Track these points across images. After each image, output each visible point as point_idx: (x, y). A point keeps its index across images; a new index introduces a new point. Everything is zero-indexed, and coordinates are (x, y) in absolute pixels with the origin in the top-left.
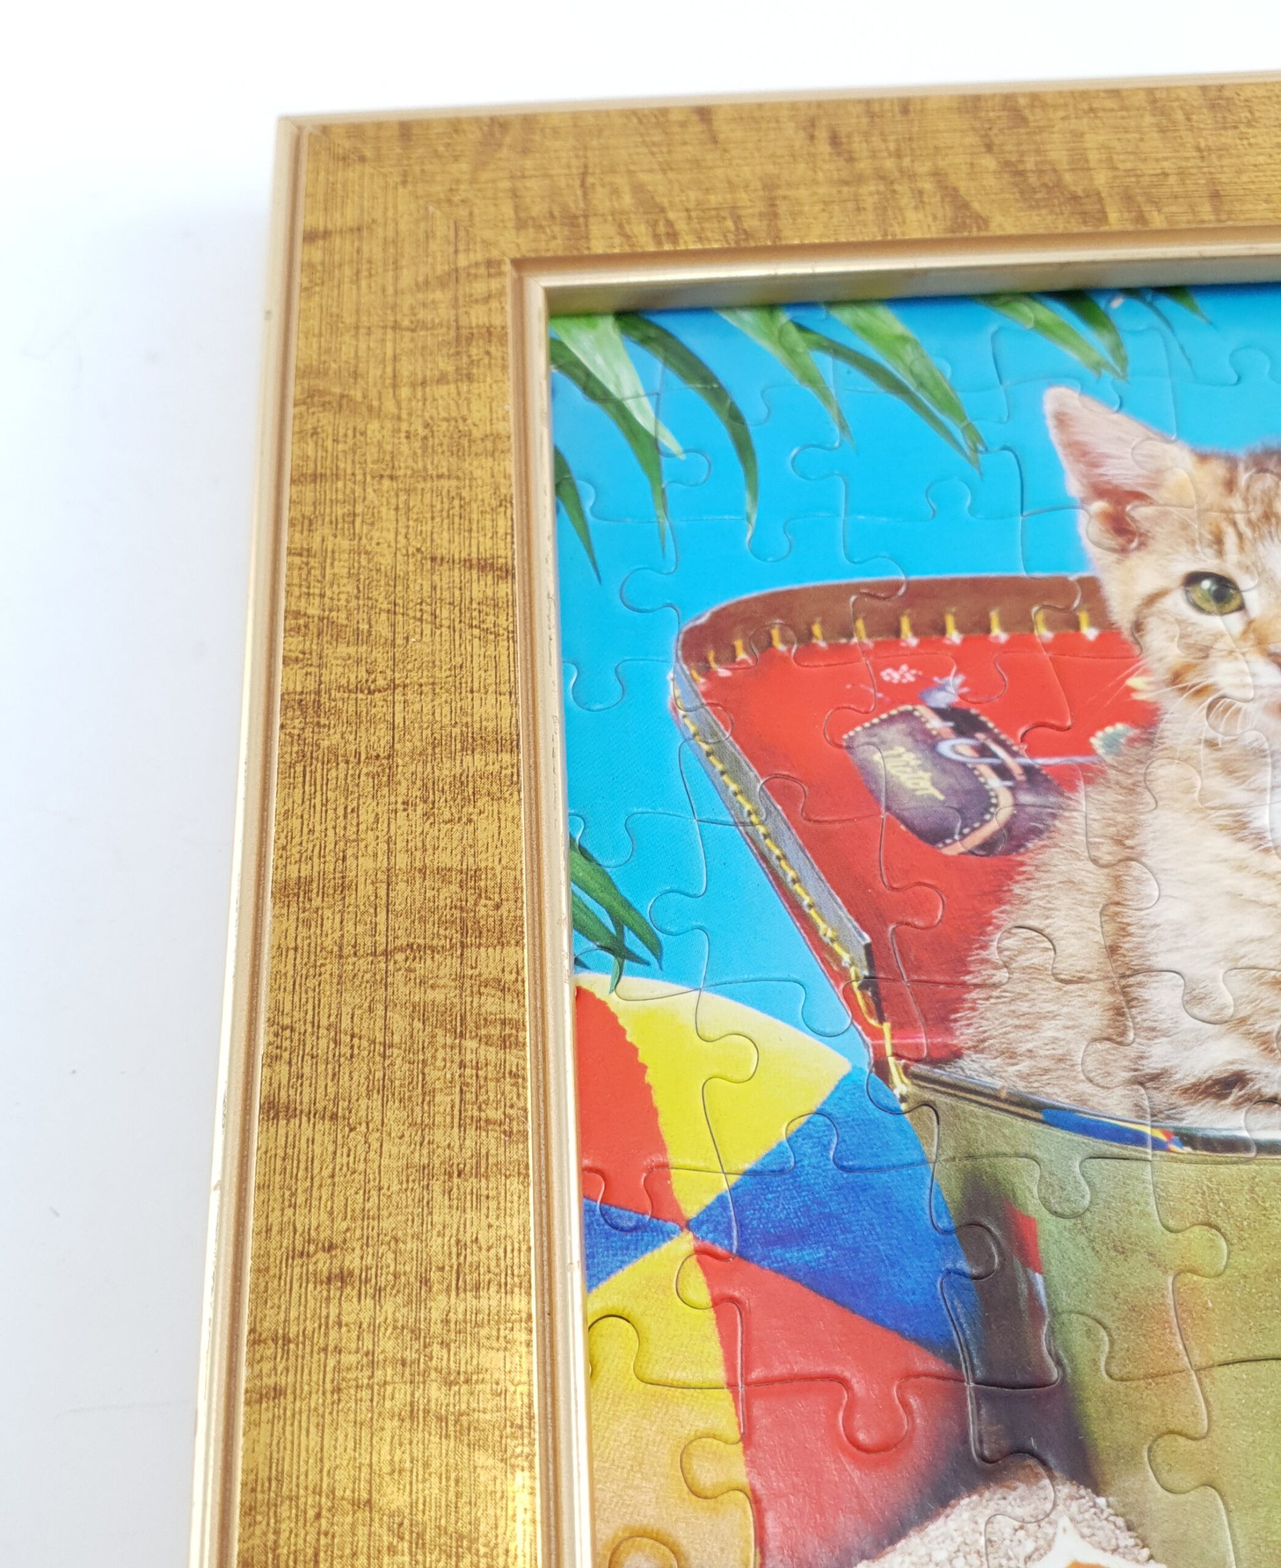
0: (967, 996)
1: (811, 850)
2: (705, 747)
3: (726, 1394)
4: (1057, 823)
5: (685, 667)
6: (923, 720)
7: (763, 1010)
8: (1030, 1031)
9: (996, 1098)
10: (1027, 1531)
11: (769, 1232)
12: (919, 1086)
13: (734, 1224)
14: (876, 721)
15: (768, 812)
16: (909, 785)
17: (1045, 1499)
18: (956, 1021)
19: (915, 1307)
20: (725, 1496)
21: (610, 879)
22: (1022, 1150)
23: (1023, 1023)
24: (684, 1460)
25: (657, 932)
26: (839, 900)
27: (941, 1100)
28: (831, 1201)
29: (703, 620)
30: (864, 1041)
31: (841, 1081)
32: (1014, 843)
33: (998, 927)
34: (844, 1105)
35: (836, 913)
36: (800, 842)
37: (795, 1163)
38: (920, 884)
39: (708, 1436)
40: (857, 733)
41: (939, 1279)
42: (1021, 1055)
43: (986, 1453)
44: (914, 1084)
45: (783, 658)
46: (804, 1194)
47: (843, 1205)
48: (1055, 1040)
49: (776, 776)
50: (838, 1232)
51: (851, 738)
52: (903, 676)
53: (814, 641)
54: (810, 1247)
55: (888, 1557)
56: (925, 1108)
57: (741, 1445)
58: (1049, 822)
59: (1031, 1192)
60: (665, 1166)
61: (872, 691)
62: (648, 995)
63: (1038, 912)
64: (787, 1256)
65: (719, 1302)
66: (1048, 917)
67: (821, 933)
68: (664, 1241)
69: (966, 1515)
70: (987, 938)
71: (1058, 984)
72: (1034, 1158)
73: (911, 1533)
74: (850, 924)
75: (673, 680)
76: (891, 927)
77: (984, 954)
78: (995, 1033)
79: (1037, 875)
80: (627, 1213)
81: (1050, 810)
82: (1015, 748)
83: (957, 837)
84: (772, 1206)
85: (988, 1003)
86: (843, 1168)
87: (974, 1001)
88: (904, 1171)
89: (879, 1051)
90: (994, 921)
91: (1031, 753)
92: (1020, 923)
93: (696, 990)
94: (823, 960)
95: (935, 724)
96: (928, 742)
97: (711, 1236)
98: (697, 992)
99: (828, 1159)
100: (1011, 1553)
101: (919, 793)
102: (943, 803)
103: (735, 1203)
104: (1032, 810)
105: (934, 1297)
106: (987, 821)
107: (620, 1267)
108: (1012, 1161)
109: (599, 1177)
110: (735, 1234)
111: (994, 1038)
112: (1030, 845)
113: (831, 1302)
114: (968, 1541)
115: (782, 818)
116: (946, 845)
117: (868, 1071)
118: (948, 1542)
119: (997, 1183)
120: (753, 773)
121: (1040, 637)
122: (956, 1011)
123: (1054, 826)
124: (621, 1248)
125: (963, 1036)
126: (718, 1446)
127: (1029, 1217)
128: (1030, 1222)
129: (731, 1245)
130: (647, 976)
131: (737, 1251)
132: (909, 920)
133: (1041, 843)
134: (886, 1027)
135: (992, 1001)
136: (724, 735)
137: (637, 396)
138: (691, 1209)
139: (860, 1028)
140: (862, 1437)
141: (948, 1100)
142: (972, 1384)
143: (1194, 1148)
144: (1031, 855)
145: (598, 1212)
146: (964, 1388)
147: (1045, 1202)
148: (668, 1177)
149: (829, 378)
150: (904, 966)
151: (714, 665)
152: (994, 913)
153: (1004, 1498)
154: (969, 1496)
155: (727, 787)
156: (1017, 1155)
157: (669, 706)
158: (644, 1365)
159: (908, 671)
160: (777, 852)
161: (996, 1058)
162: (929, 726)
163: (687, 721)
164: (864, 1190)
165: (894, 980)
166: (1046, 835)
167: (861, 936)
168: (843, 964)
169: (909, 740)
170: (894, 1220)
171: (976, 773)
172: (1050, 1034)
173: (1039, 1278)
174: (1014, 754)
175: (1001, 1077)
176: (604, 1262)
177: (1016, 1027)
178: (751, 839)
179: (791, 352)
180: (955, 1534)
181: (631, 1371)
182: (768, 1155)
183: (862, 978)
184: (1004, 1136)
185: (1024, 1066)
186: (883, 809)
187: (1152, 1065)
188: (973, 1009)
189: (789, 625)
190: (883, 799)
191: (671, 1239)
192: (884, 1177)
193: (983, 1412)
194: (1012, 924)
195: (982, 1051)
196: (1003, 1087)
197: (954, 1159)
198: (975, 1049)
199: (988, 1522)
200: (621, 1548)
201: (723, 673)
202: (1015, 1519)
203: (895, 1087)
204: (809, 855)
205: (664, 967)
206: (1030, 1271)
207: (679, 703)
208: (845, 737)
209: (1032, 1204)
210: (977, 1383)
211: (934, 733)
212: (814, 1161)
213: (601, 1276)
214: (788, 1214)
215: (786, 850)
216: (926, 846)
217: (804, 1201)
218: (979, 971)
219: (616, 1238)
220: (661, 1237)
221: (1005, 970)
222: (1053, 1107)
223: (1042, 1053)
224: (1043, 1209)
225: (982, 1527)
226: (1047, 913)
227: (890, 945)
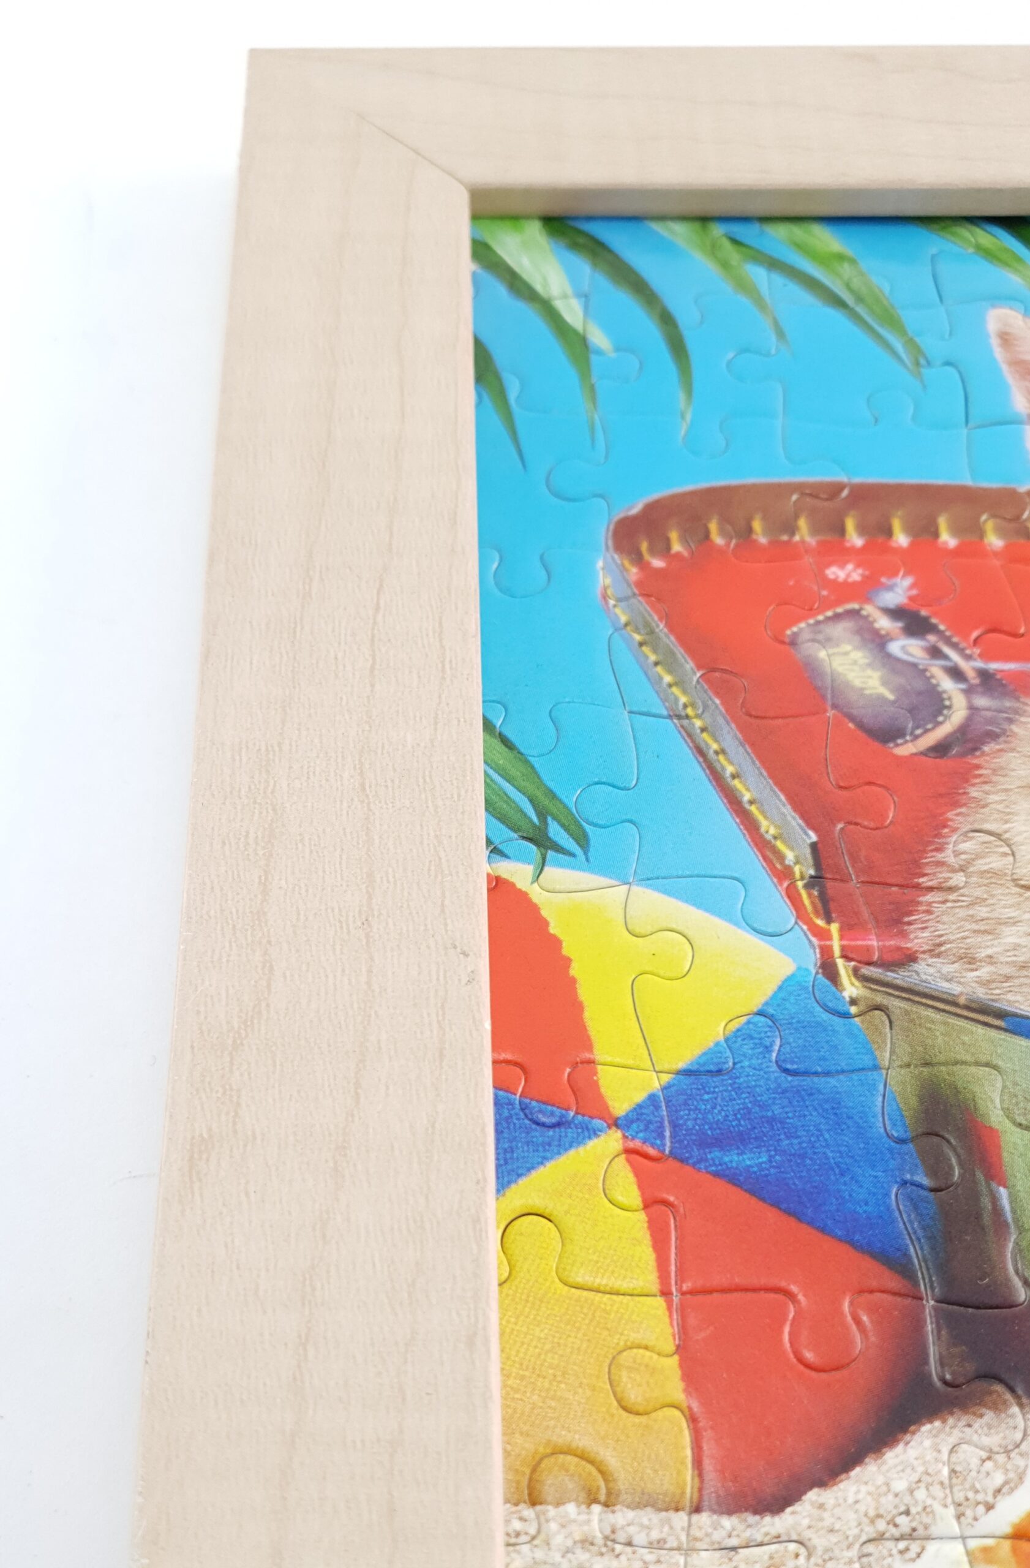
0: (921, 899)
1: (752, 745)
2: (638, 637)
3: (660, 1302)
4: (1014, 728)
5: (616, 557)
6: (871, 619)
7: (699, 905)
8: (990, 937)
9: (955, 1004)
10: (996, 1462)
11: (705, 1134)
12: (870, 989)
13: (666, 1123)
14: (820, 618)
15: (706, 707)
16: (857, 683)
17: (1015, 1428)
18: (910, 923)
19: (868, 1218)
20: (660, 1413)
21: (532, 767)
22: (984, 1058)
23: (982, 928)
24: (613, 1371)
25: (584, 824)
26: (782, 797)
27: (896, 1005)
28: (774, 1103)
29: (635, 511)
30: (810, 941)
31: (783, 982)
32: (970, 745)
33: (955, 830)
34: (788, 1005)
35: (778, 809)
36: (740, 736)
37: (734, 1064)
38: (870, 783)
39: (639, 1347)
40: (801, 630)
41: (894, 1190)
42: (980, 961)
43: (948, 1377)
44: (866, 987)
45: (721, 551)
46: (744, 1096)
47: (787, 1109)
48: (1016, 947)
49: (714, 670)
50: (782, 1137)
51: (795, 635)
52: (848, 575)
53: (754, 537)
54: (751, 1151)
55: (842, 1486)
56: (877, 1012)
57: (676, 1358)
58: (1005, 726)
59: (992, 1101)
60: (591, 1062)
61: (815, 588)
62: (573, 887)
63: (996, 816)
64: (726, 1159)
65: (649, 1204)
66: (1006, 822)
67: (763, 830)
68: (590, 1138)
69: (927, 1443)
70: (944, 840)
71: (1018, 890)
72: (995, 1067)
73: (867, 1460)
74: (795, 821)
75: (603, 569)
76: (840, 826)
77: (939, 856)
78: (952, 938)
79: (995, 778)
80: (549, 1108)
81: (1005, 715)
82: (968, 652)
83: (908, 738)
84: (709, 1107)
85: (944, 906)
86: (786, 1071)
87: (930, 904)
88: (855, 1077)
89: (826, 953)
90: (949, 823)
91: (986, 656)
92: (977, 826)
93: (625, 884)
94: (765, 858)
95: (884, 623)
96: (878, 641)
97: (641, 1135)
98: (626, 887)
99: (771, 1061)
100: (978, 1486)
101: (867, 692)
102: (893, 703)
103: (668, 1102)
104: (989, 714)
105: (888, 1208)
106: (941, 723)
107: (542, 1163)
108: (973, 1069)
109: (518, 1070)
110: (667, 1134)
111: (951, 943)
112: (986, 749)
113: (774, 1209)
114: (930, 1471)
115: (721, 712)
116: (897, 745)
117: (814, 972)
118: (909, 1470)
119: (957, 1092)
120: (690, 665)
121: (990, 545)
122: (910, 914)
123: (1011, 731)
124: (543, 1144)
125: (918, 939)
126: (651, 1358)
127: (991, 1128)
128: (993, 1133)
129: (664, 1145)
130: (573, 868)
131: (671, 1152)
132: (859, 821)
133: (998, 747)
134: (834, 928)
135: (949, 904)
136: (658, 626)
137: (565, 296)
138: (620, 1107)
139: (805, 927)
140: (809, 1355)
141: (903, 1004)
142: (932, 1303)
144: (987, 758)
145: (517, 1106)
146: (923, 1306)
147: (1008, 1113)
148: (595, 1073)
149: (764, 290)
150: (853, 866)
151: (647, 557)
152: (950, 815)
153: (969, 1426)
154: (931, 1422)
155: (661, 678)
156: (977, 1064)
157: (599, 596)
158: (568, 1267)
159: (855, 569)
160: (715, 746)
161: (953, 963)
162: (877, 625)
163: (618, 611)
164: (811, 1094)
165: (842, 881)
166: (1002, 739)
167: (806, 834)
168: (787, 862)
169: (857, 638)
170: (844, 1126)
171: (928, 674)
172: (1011, 940)
173: (1003, 1192)
174: (969, 658)
175: (959, 983)
176: (524, 1157)
177: (975, 931)
178: (686, 732)
179: (725, 265)
180: (916, 1463)
181: (554, 1274)
182: (704, 1054)
183: (807, 876)
184: (964, 1044)
185: (984, 972)
186: (829, 708)
188: (929, 912)
189: (724, 520)
190: (829, 696)
191: (598, 1136)
192: (833, 1081)
193: (943, 1332)
194: (969, 827)
195: (938, 956)
196: (961, 994)
197: (908, 1065)
198: (931, 952)
199: (952, 1451)
200: (543, 1465)
201: (658, 563)
202: (982, 1449)
203: (844, 989)
204: (749, 750)
205: (591, 859)
206: (994, 1185)
207: (609, 592)
208: (788, 632)
209: (995, 1115)
210: (937, 1301)
211: (883, 632)
212: (754, 1062)
213: (520, 1171)
214: (727, 1116)
215: (725, 745)
216: (876, 745)
217: (744, 1103)
218: (934, 874)
219: (538, 1135)
220: (586, 1134)
221: (962, 874)
222: (1016, 1015)
223: (1003, 959)
224: (1007, 1121)
225: (945, 1457)
226: (1005, 818)
227: (839, 846)
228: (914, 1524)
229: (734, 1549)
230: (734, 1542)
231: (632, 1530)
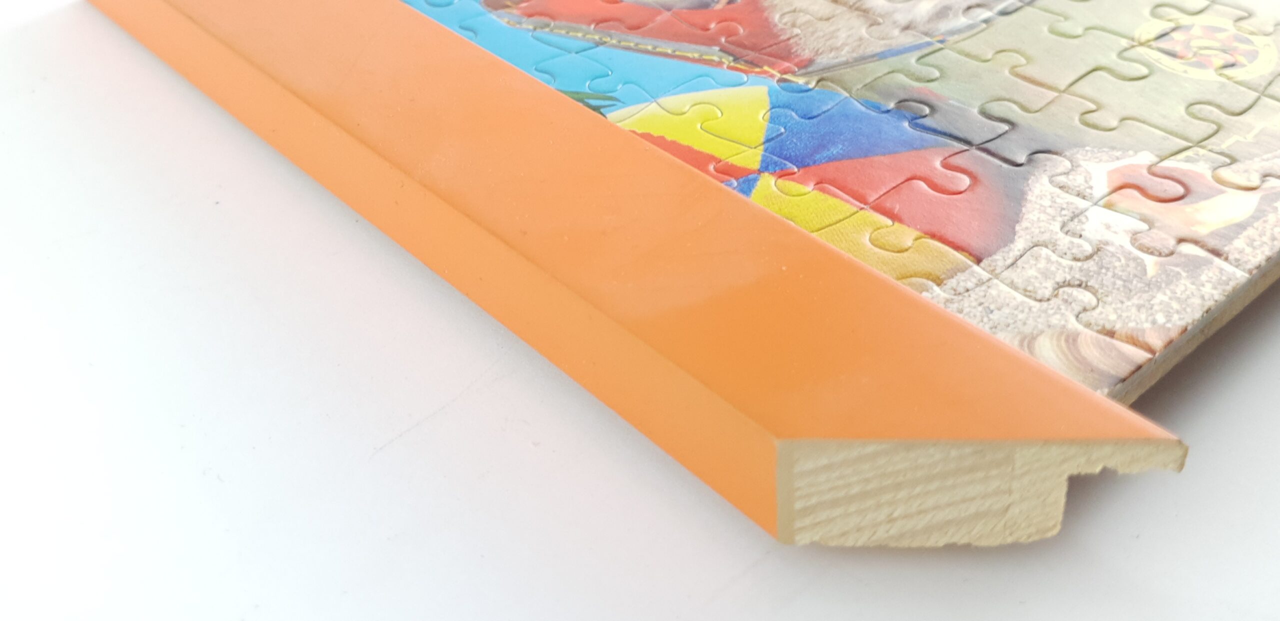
0: (789, 43)
3: (865, 212)
5: (499, 11)
7: (699, 90)
8: (834, 39)
11: (805, 153)
12: (809, 77)
13: (782, 160)
15: (610, 36)
17: (1063, 161)
18: (795, 52)
20: (922, 243)
22: (885, 72)
23: (827, 38)
25: (604, 94)
26: (686, 44)
27: (826, 75)
28: (819, 130)
31: (769, 94)
33: (773, 19)
34: (780, 100)
35: (689, 48)
36: (639, 36)
37: (784, 129)
42: (841, 47)
44: (806, 77)
48: (849, 36)
54: (832, 147)
62: (629, 115)
64: (825, 155)
66: (792, 5)
67: (692, 57)
68: (755, 183)
70: (774, 23)
71: (825, 21)
73: (1023, 205)
74: (702, 48)
75: (495, 16)
76: (723, 40)
77: (778, 28)
78: (819, 47)
83: (714, 3)
85: (802, 40)
86: (810, 118)
87: (795, 42)
89: (774, 77)
90: (768, 17)
92: (781, 13)
93: (651, 102)
94: (704, 64)
97: (776, 169)
98: (654, 103)
99: (798, 119)
100: (1077, 185)
103: (773, 154)
111: (821, 48)
115: (620, 34)
116: (713, 7)
120: (585, 27)
122: (791, 49)
125: (806, 54)
130: (618, 109)
134: (765, 69)
135: (804, 39)
136: (551, 22)
138: (754, 166)
141: (832, 73)
142: (974, 148)
151: (515, 6)
152: (766, 15)
155: (576, 36)
160: (632, 44)
161: (831, 53)
163: (524, 26)
167: (712, 49)
168: (716, 61)
172: (842, 36)
177: (826, 40)
178: (611, 47)
180: (1042, 194)
182: (767, 132)
183: (731, 60)
184: (871, 72)
185: (847, 49)
186: (665, 11)
187: (903, 22)
188: (798, 45)
190: (660, 8)
191: (758, 180)
194: (778, 14)
195: (821, 54)
196: (848, 59)
198: (817, 55)
203: (798, 83)
204: (650, 39)
207: (511, 23)
212: (792, 122)
214: (805, 143)
215: (636, 42)
216: (704, 11)
217: (807, 136)
218: (785, 33)
220: (752, 183)
221: (795, 29)
223: (849, 42)
228: (1071, 210)
229: (1013, 264)
230: (1009, 261)
231: (962, 284)
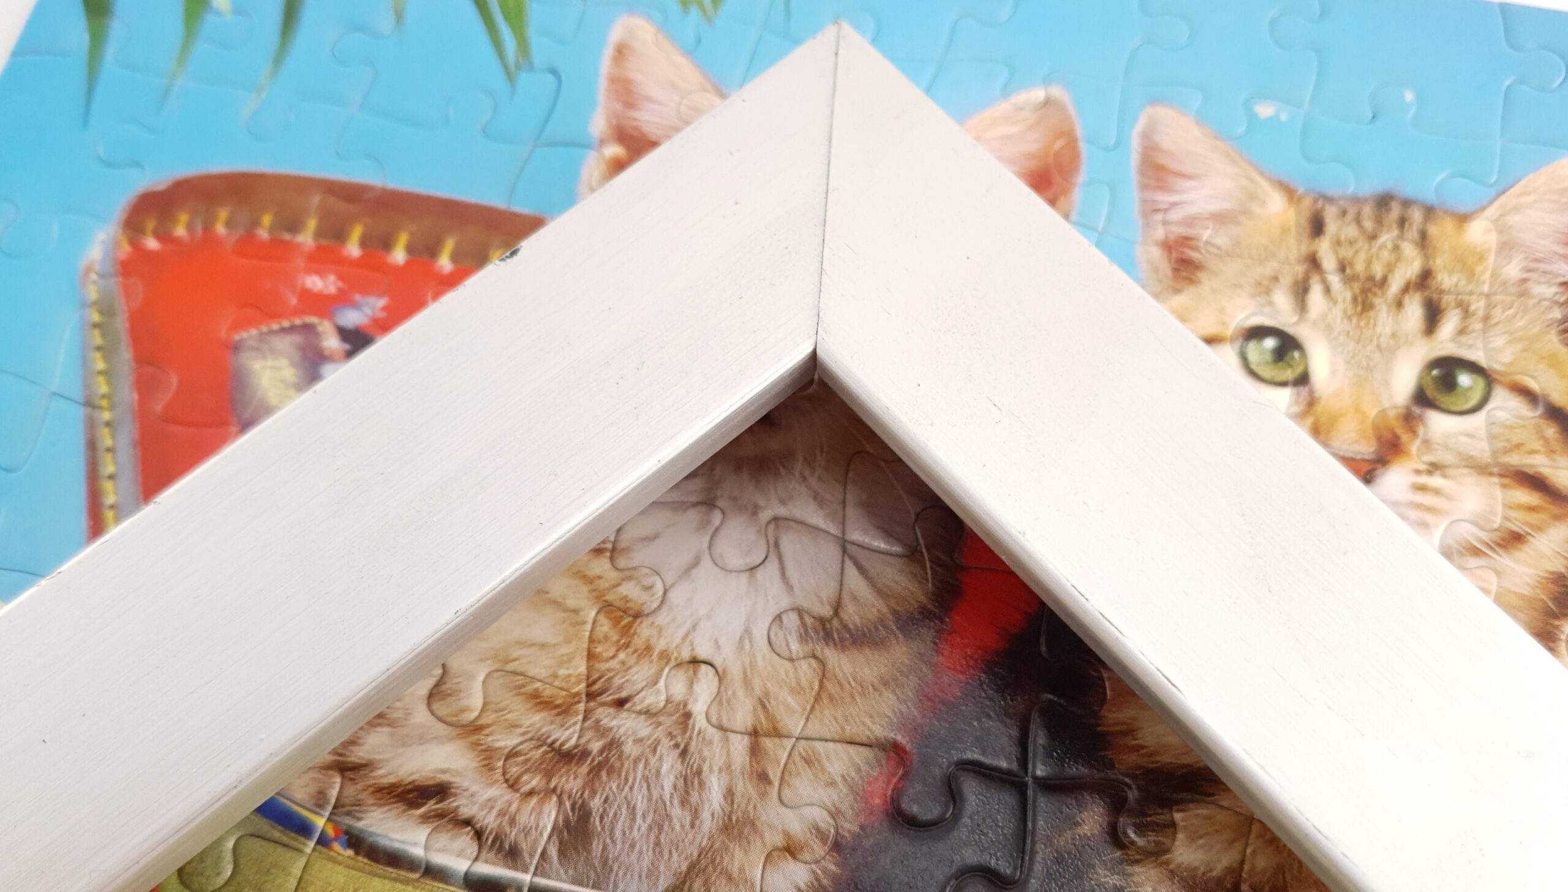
1: (143, 448)
2: (96, 317)
5: (119, 233)
6: (322, 336)
14: (275, 327)
29: (162, 186)
36: (137, 437)
40: (249, 336)
49: (147, 364)
51: (242, 340)
52: (326, 286)
53: (258, 231)
61: (288, 294)
75: (99, 242)
95: (331, 342)
96: (314, 360)
115: (132, 408)
120: (127, 355)
136: (120, 310)
143: (357, 853)
151: (146, 236)
155: (94, 364)
157: (82, 270)
159: (333, 282)
160: (108, 443)
162: (323, 343)
163: (92, 287)
169: (296, 354)
178: (91, 423)
187: (361, 754)
189: (237, 210)
201: (152, 244)
204: (138, 453)
207: (94, 267)
208: (237, 336)
211: (327, 353)
215: (119, 443)
